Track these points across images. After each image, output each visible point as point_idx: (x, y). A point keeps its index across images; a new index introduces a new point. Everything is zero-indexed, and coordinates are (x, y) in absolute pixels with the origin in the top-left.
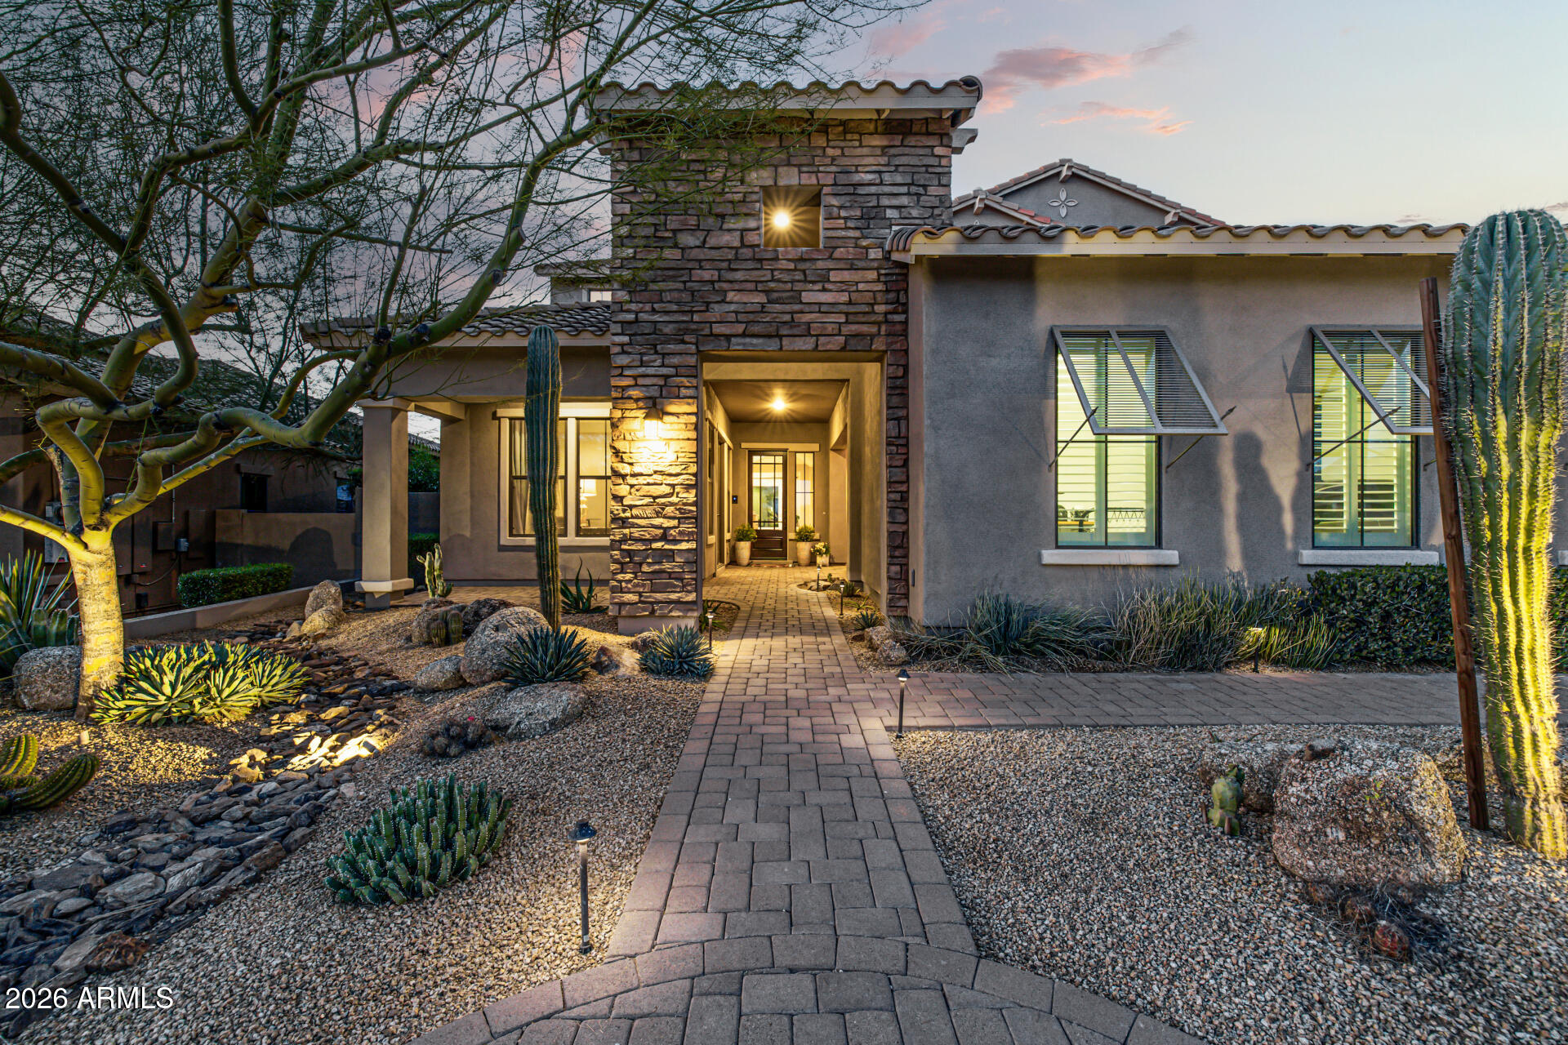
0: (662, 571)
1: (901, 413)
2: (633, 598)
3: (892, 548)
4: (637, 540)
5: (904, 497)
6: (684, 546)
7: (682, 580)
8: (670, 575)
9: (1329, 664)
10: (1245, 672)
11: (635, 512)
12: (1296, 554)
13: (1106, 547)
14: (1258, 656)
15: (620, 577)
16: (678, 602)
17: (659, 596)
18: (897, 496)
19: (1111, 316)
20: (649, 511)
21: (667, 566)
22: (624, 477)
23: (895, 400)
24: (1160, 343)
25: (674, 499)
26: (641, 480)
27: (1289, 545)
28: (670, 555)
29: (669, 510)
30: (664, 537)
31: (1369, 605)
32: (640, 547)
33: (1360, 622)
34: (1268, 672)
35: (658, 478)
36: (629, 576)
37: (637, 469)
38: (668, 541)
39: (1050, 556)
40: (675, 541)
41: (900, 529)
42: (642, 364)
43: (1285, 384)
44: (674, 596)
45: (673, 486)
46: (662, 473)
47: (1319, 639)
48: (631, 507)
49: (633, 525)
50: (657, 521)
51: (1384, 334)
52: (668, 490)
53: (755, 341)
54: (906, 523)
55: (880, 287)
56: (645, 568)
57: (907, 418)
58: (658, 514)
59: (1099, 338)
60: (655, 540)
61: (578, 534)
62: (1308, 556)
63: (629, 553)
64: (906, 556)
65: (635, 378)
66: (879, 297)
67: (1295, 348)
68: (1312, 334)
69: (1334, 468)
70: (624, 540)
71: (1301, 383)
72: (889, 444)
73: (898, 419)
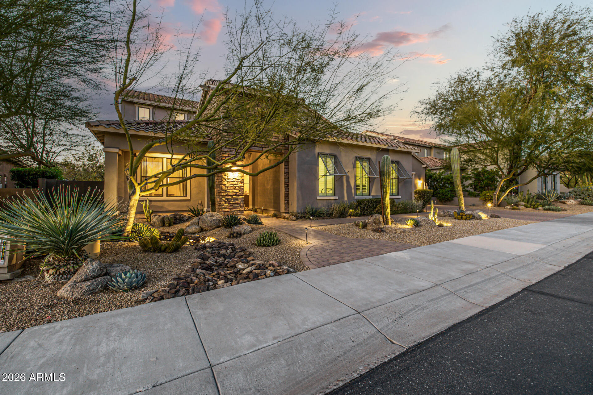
0: (235, 203)
1: (287, 167)
2: (229, 210)
3: (285, 197)
4: (229, 195)
5: (288, 185)
6: (241, 197)
7: (240, 205)
8: (237, 204)
9: (360, 216)
10: (349, 218)
11: (228, 188)
12: (354, 197)
13: (327, 196)
14: (350, 215)
15: (225, 205)
16: (239, 211)
17: (235, 209)
18: (287, 185)
19: (327, 151)
20: (232, 188)
21: (237, 202)
22: (226, 179)
23: (286, 164)
24: (335, 156)
25: (238, 185)
26: (230, 180)
27: (353, 195)
28: (237, 199)
29: (237, 188)
30: (236, 195)
31: (365, 205)
32: (230, 197)
33: (364, 208)
34: (352, 217)
35: (234, 180)
36: (227, 205)
37: (229, 178)
38: (237, 196)
39: (318, 198)
40: (239, 196)
41: (287, 193)
42: (230, 151)
43: (352, 166)
44: (238, 209)
45: (238, 182)
46: (235, 179)
47: (359, 211)
48: (228, 187)
49: (228, 192)
50: (234, 191)
51: (366, 159)
52: (237, 183)
53: (257, 148)
54: (289, 191)
55: (283, 138)
56: (231, 203)
57: (288, 168)
58: (234, 189)
59: (325, 155)
60: (234, 195)
61: (167, 196)
62: (356, 197)
63: (227, 199)
64: (288, 199)
65: (228, 154)
66: (283, 141)
67: (354, 160)
68: (356, 157)
69: (359, 182)
70: (226, 195)
71: (355, 166)
72: (285, 174)
73: (287, 168)
